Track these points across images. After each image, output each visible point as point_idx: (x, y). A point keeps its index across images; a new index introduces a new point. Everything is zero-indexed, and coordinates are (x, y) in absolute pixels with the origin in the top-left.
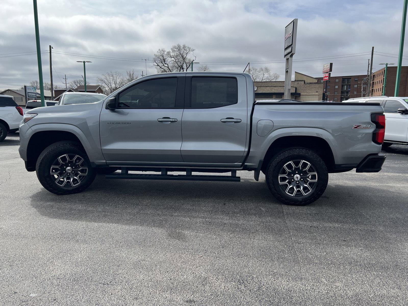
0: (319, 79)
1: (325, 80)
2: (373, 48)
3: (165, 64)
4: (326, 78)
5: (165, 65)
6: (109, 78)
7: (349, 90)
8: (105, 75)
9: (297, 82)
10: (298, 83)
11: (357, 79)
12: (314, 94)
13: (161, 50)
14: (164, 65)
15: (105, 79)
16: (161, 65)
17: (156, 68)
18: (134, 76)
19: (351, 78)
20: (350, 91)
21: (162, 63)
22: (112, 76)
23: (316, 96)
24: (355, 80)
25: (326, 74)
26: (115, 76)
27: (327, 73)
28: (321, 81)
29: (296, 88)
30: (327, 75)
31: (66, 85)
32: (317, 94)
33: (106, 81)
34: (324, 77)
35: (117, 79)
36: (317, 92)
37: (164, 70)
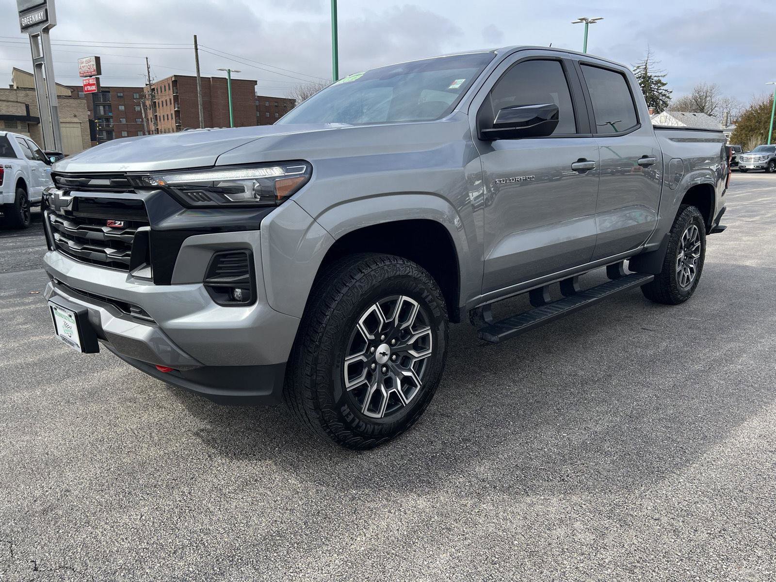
0: (76, 90)
1: (88, 91)
2: (195, 36)
4: (90, 88)
7: (110, 114)
9: (23, 92)
10: (27, 95)
11: (122, 95)
12: (68, 120)
19: (109, 92)
20: (112, 117)
23: (75, 125)
24: (118, 97)
25: (88, 80)
27: (91, 76)
28: (80, 93)
29: (27, 107)
30: (92, 81)
32: (76, 120)
34: (85, 85)
36: (75, 116)
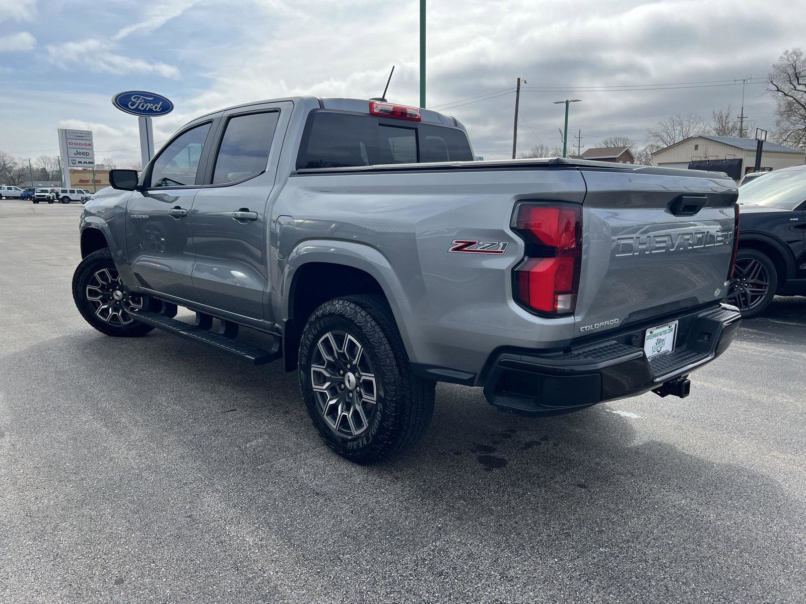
3: (799, 84)
5: (798, 87)
6: (673, 129)
8: (664, 124)
13: (790, 52)
14: (795, 87)
15: (664, 131)
16: (787, 87)
17: (774, 96)
18: (730, 119)
21: (791, 83)
22: (681, 124)
26: (685, 123)
31: (579, 150)
33: (665, 135)
35: (691, 131)
37: (795, 99)
